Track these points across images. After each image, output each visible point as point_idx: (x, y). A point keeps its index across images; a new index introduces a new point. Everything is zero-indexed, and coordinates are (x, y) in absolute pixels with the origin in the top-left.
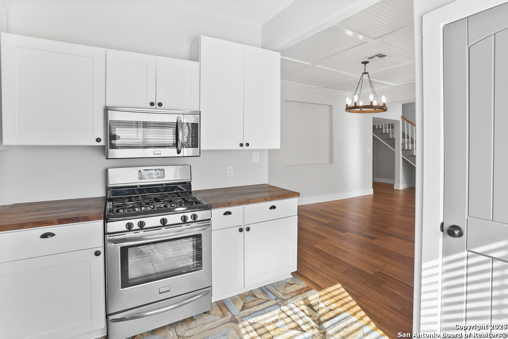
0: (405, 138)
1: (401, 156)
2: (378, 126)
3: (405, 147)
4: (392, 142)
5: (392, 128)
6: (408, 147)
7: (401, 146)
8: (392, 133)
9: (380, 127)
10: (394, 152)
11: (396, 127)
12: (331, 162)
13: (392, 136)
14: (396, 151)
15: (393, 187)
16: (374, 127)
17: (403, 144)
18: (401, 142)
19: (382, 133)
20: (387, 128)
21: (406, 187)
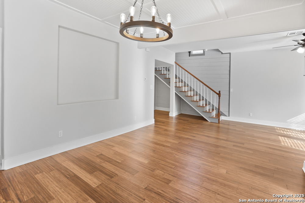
0: (177, 78)
1: (174, 91)
2: (159, 68)
3: (177, 85)
4: (168, 80)
5: (169, 71)
6: (179, 85)
7: (174, 83)
8: (169, 75)
9: (160, 69)
10: (170, 89)
11: (171, 70)
12: (117, 97)
13: (168, 76)
14: (171, 87)
15: (169, 115)
16: (156, 69)
17: (176, 83)
18: (174, 82)
19: (161, 74)
20: (165, 70)
21: (177, 114)
